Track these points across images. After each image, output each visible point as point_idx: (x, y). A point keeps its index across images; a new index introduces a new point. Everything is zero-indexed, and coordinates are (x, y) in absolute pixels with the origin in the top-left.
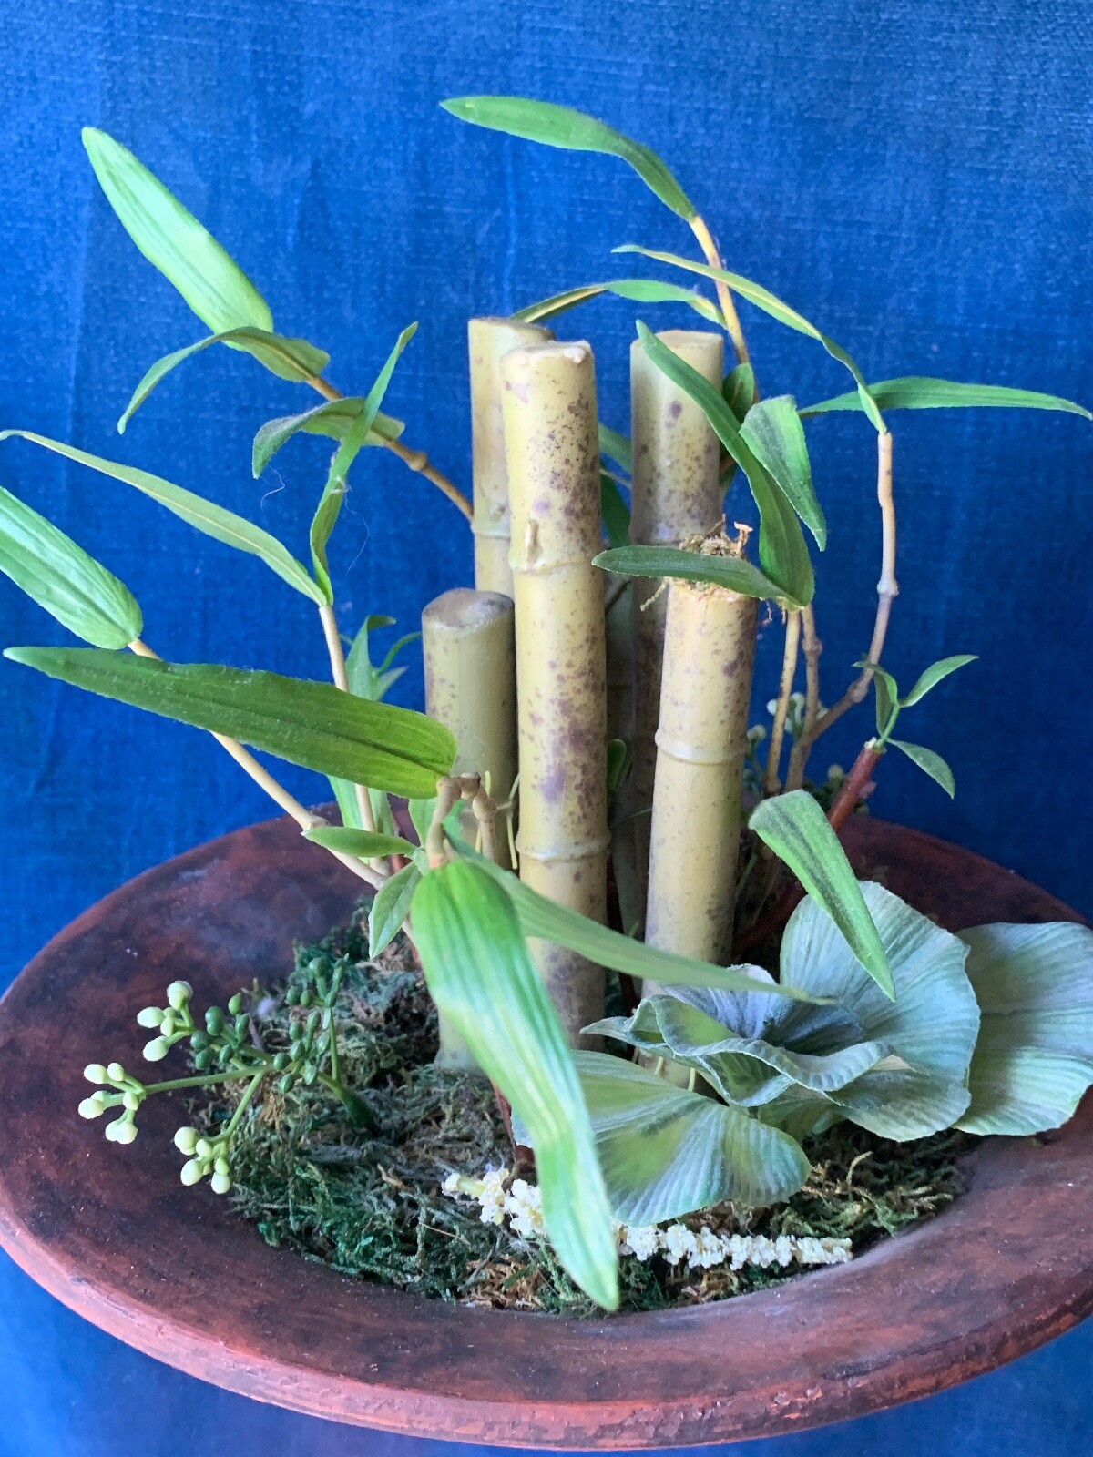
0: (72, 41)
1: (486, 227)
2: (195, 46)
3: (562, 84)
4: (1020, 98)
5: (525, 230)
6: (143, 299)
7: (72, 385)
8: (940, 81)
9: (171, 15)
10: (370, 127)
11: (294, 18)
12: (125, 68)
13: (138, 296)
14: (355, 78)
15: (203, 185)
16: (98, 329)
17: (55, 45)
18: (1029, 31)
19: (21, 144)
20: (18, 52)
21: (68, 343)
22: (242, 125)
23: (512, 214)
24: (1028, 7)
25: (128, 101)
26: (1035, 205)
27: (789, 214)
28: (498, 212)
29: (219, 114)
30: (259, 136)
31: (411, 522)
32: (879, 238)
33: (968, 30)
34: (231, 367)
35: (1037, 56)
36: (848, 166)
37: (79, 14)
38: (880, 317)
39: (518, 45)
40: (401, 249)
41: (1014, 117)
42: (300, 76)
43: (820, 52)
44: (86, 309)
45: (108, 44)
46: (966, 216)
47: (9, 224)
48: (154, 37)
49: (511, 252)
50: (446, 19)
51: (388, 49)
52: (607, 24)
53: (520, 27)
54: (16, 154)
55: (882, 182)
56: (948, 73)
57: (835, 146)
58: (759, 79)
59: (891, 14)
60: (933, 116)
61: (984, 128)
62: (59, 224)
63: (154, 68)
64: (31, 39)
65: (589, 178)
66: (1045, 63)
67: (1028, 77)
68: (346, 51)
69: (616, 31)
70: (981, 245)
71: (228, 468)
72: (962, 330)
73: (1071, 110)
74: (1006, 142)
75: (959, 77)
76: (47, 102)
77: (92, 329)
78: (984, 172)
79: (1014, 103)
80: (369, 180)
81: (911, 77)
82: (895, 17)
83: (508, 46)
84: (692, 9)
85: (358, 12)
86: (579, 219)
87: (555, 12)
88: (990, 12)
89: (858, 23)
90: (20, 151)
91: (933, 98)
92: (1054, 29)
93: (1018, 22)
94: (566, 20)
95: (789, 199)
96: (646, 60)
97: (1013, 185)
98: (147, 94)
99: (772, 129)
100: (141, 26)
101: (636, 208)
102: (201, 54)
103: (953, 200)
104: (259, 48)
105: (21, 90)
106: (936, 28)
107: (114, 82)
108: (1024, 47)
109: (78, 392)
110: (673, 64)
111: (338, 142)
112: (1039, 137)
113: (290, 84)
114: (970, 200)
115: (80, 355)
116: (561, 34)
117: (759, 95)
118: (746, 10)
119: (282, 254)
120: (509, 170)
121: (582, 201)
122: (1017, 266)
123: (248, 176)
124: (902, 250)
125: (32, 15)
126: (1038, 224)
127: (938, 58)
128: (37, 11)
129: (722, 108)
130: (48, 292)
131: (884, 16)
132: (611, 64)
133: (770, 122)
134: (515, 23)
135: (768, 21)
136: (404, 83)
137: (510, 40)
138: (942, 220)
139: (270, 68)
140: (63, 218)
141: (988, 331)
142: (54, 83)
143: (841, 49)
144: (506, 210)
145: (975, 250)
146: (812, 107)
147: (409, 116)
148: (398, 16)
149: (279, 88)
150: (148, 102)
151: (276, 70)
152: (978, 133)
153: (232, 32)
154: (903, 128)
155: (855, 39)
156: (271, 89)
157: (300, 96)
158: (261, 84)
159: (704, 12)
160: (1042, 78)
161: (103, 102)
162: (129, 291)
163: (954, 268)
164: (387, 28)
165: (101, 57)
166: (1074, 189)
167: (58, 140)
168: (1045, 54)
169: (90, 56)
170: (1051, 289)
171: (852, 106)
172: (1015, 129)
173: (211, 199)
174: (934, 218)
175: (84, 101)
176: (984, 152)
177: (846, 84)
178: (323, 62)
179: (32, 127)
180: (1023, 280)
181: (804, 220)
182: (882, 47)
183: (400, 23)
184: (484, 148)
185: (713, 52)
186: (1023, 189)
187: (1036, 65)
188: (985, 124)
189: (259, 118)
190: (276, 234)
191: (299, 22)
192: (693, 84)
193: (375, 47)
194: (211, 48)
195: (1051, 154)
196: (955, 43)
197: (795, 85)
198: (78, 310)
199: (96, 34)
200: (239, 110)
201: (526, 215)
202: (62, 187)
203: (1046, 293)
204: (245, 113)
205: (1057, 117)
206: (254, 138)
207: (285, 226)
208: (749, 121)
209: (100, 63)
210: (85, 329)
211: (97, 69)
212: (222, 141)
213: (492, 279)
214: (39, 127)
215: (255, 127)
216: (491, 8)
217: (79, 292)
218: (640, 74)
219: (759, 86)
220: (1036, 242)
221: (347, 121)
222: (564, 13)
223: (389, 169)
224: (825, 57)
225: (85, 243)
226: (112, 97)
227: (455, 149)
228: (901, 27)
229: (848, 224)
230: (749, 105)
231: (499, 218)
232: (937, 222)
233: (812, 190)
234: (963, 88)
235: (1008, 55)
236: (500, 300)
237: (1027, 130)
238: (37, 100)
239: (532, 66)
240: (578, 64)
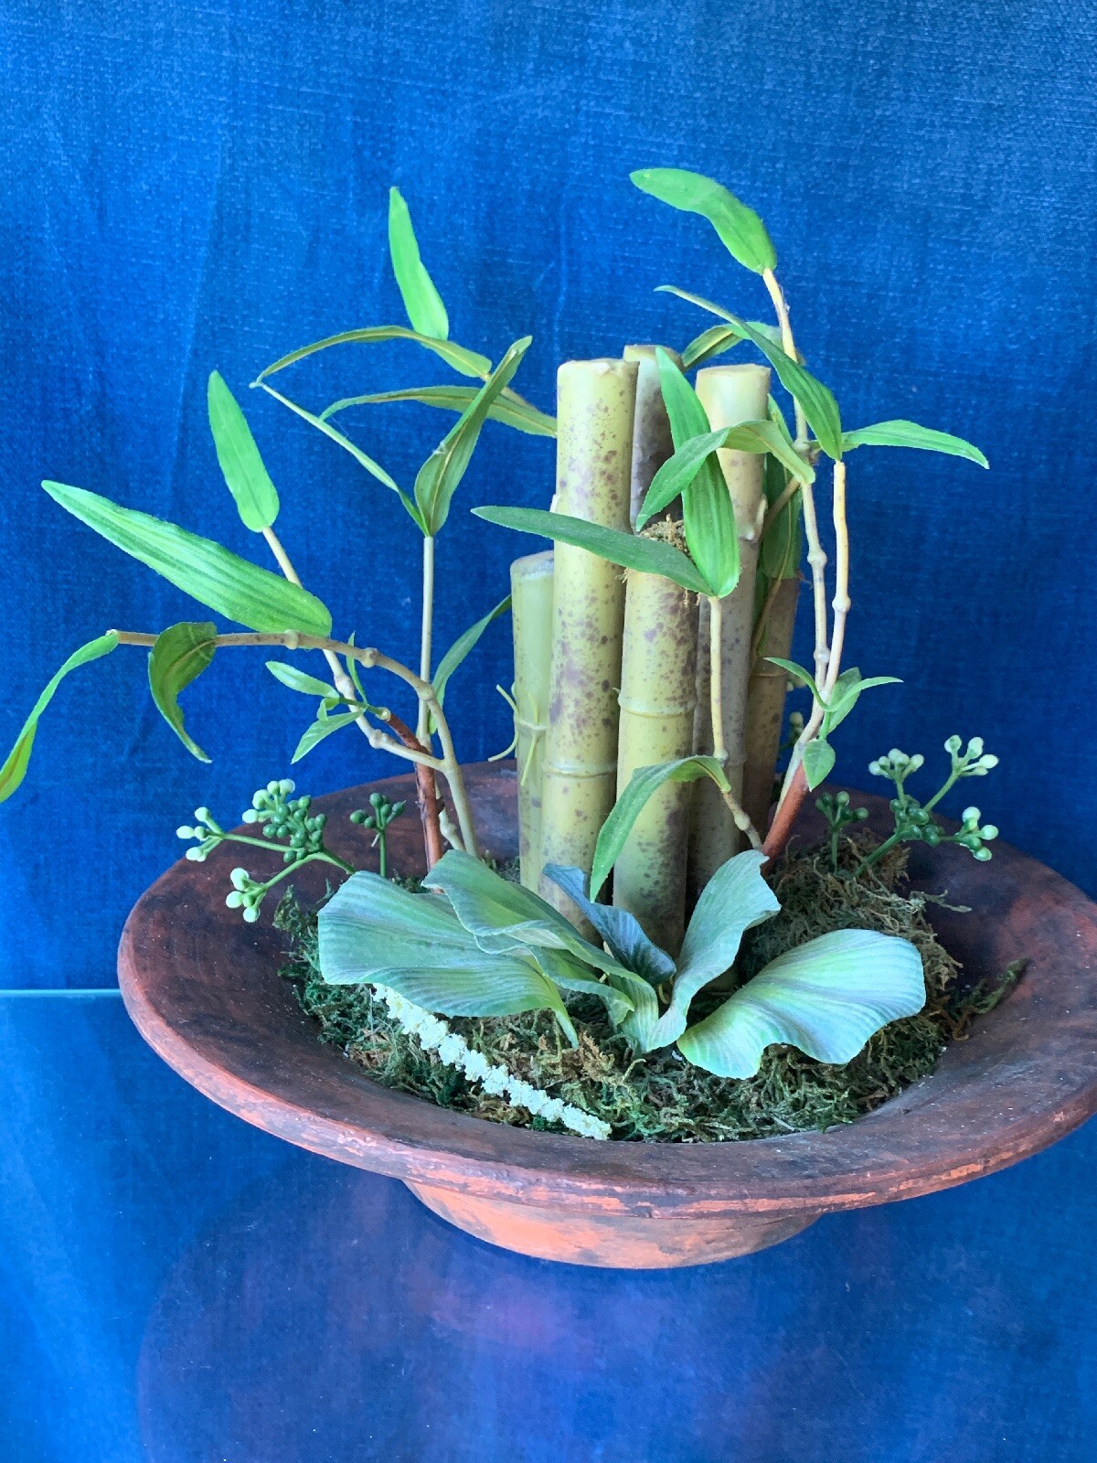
0: (200, 108)
1: (542, 276)
2: (305, 115)
3: (611, 159)
4: (988, 183)
5: (574, 280)
6: (246, 329)
7: (180, 401)
8: (923, 167)
9: (286, 89)
10: (449, 189)
11: (389, 95)
12: (243, 130)
13: (242, 326)
14: (438, 148)
15: (304, 234)
16: (207, 352)
17: (186, 111)
18: (996, 128)
19: (150, 192)
20: (153, 115)
21: (180, 364)
22: (341, 184)
23: (564, 266)
24: (995, 110)
25: (246, 159)
26: (1000, 272)
27: (795, 274)
28: (551, 266)
29: (322, 173)
30: (355, 194)
31: (465, 528)
32: (870, 297)
33: (947, 126)
34: (319, 389)
35: (1002, 150)
36: (845, 235)
37: (208, 86)
38: (868, 362)
39: (575, 125)
40: (470, 294)
41: (984, 198)
42: (393, 144)
43: (825, 140)
44: (197, 336)
45: (231, 111)
46: (942, 279)
47: (134, 260)
48: (270, 106)
49: (562, 298)
50: (516, 101)
51: (467, 125)
52: (650, 111)
53: (578, 110)
54: (145, 201)
55: (873, 249)
56: (930, 161)
57: (835, 218)
58: (774, 161)
59: (884, 110)
60: (917, 196)
61: (958, 207)
62: (178, 261)
63: (269, 133)
64: (166, 105)
65: (630, 238)
66: (1009, 155)
67: (995, 166)
68: (432, 125)
69: (656, 116)
70: (954, 304)
71: (311, 477)
72: (936, 375)
73: (1029, 195)
74: (977, 219)
75: (939, 164)
76: (174, 158)
77: (201, 353)
78: (958, 244)
79: (983, 187)
80: (445, 234)
81: (899, 163)
82: (887, 113)
83: (567, 126)
84: (720, 101)
85: (443, 93)
86: (620, 273)
87: (607, 99)
88: (964, 112)
89: (856, 117)
90: (149, 198)
91: (917, 181)
92: (1016, 128)
93: (987, 121)
94: (616, 106)
95: (796, 261)
96: (682, 142)
97: (982, 255)
98: (262, 154)
99: (783, 202)
100: (260, 98)
101: (668, 265)
102: (310, 123)
103: (931, 266)
104: (358, 120)
105: (154, 147)
106: (920, 124)
107: (234, 142)
108: (992, 141)
109: (185, 408)
110: (703, 146)
111: (421, 200)
112: (1003, 216)
113: (383, 150)
114: (947, 266)
115: (189, 376)
116: (612, 118)
117: (773, 173)
118: (766, 103)
119: (368, 294)
120: (563, 229)
121: (624, 258)
122: (984, 322)
123: (344, 226)
124: (889, 306)
125: (168, 85)
126: (1001, 288)
127: (922, 148)
128: (172, 81)
129: (743, 183)
130: (163, 321)
131: (879, 112)
132: (652, 143)
133: (783, 196)
134: (573, 107)
135: (783, 113)
136: (479, 153)
137: (568, 121)
138: (923, 281)
139: (368, 135)
140: (182, 256)
141: (959, 377)
142: (182, 141)
143: (843, 138)
144: (559, 262)
145: (949, 308)
146: (816, 186)
147: (482, 181)
148: (477, 97)
149: (374, 154)
150: (262, 161)
151: (372, 138)
152: (954, 211)
153: (337, 105)
154: (892, 205)
155: (854, 130)
156: (367, 154)
157: (391, 161)
158: (359, 150)
159: (730, 104)
160: (1006, 167)
161: (223, 159)
162: (235, 322)
163: (932, 323)
164: (467, 107)
165: (224, 122)
166: (1032, 259)
167: (182, 190)
168: (1010, 147)
169: (216, 120)
170: (1011, 342)
171: (851, 185)
172: (984, 207)
173: (311, 244)
174: (915, 281)
175: (207, 158)
176: (958, 226)
177: (844, 167)
178: (412, 133)
179: (160, 178)
180: (987, 334)
181: (807, 279)
182: (877, 138)
183: (479, 103)
184: (542, 210)
185: (738, 137)
186: (989, 259)
187: (1001, 156)
188: (958, 204)
189: (356, 178)
190: (365, 276)
191: (393, 100)
192: (720, 163)
193: (457, 122)
194: (318, 118)
195: (1012, 230)
196: (936, 137)
197: (804, 167)
198: (189, 336)
199: (221, 103)
200: (339, 170)
201: (576, 268)
202: (183, 229)
203: (1008, 345)
204: (344, 173)
205: (1018, 200)
206: (351, 195)
207: (373, 270)
208: (765, 195)
209: (223, 127)
210: (195, 353)
211: (220, 132)
212: (323, 196)
213: (544, 321)
214: (166, 178)
215: (352, 185)
216: (554, 94)
217: (192, 319)
218: (675, 153)
219: (774, 167)
220: (1000, 302)
221: (428, 184)
222: (614, 101)
223: (462, 225)
224: (829, 144)
225: (200, 279)
226: (231, 156)
227: (519, 209)
228: (893, 121)
229: (844, 284)
230: (764, 183)
231: (552, 270)
232: (918, 284)
233: (815, 254)
234: (941, 174)
235: (978, 148)
236: (551, 339)
237: (993, 210)
238: (168, 156)
239: (586, 143)
240: (624, 144)
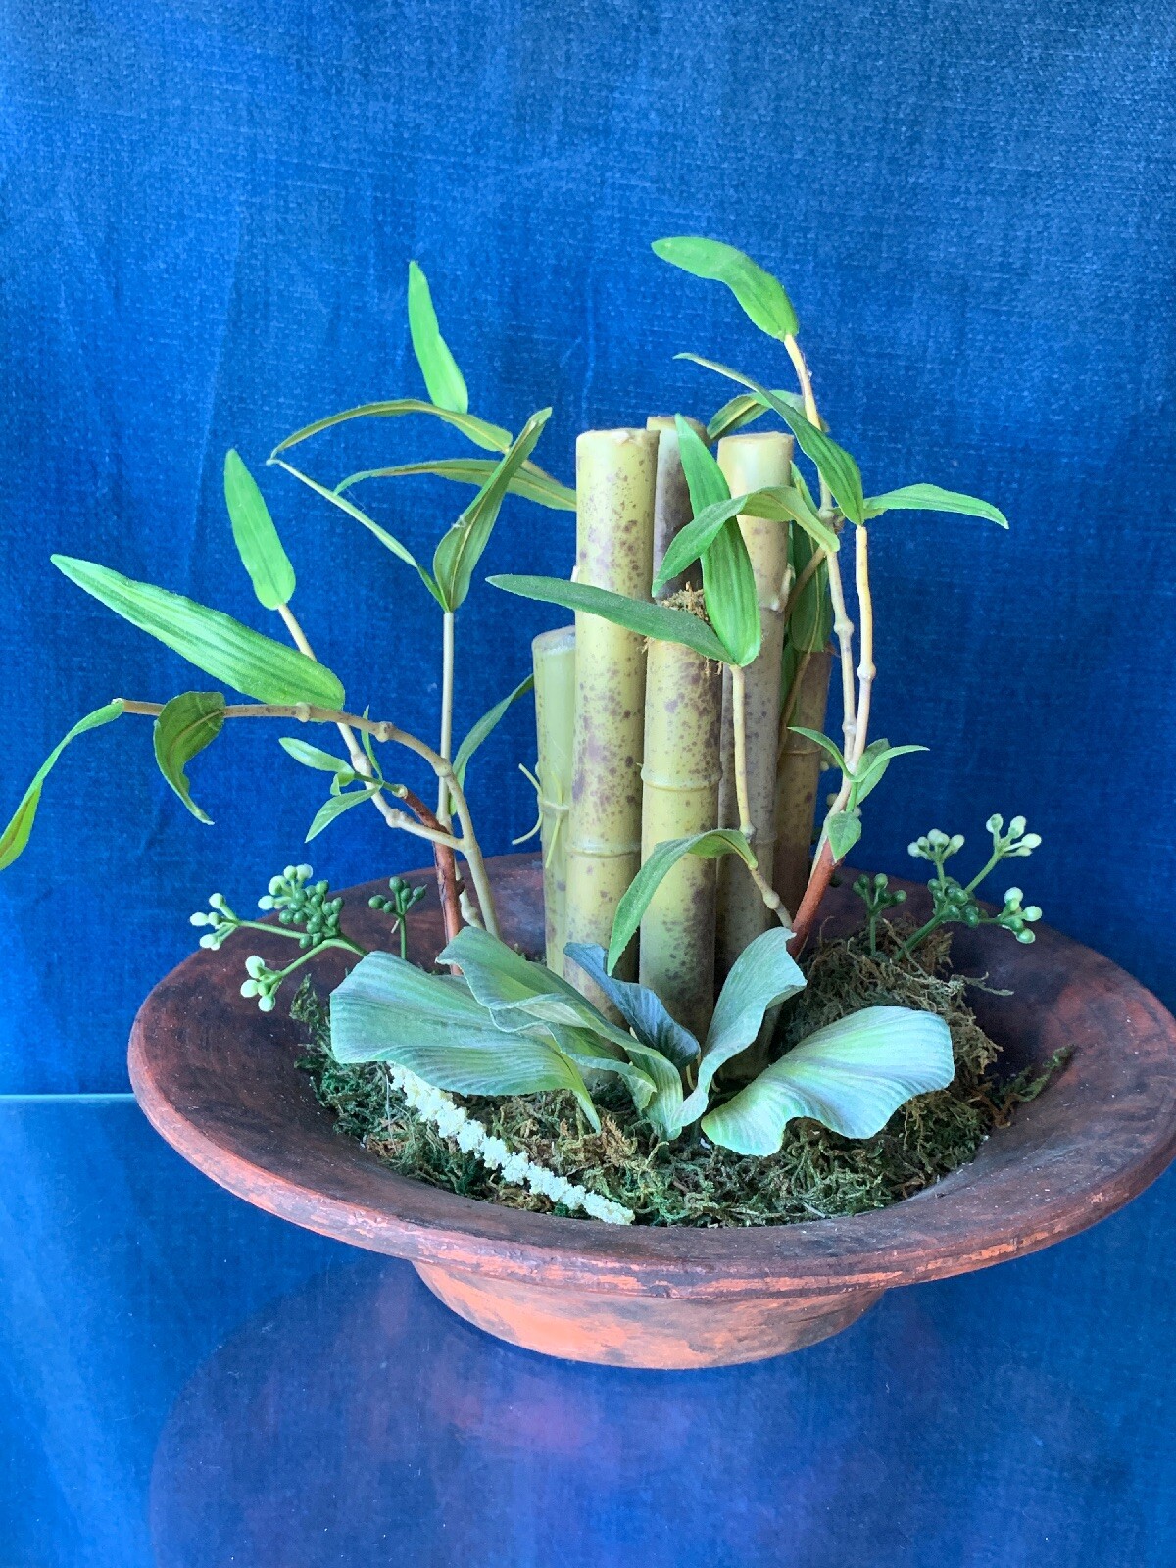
0: (218, 184)
1: (569, 353)
2: (325, 191)
3: (638, 232)
4: (1027, 251)
5: (602, 355)
6: (266, 408)
7: (198, 483)
8: (959, 235)
9: (306, 165)
10: (472, 264)
11: (410, 169)
12: (262, 208)
13: (261, 406)
14: (461, 223)
15: (325, 311)
16: (225, 433)
17: (203, 188)
18: (1034, 195)
19: (166, 270)
20: (170, 193)
21: (198, 446)
22: (362, 260)
23: (591, 342)
24: (1033, 176)
25: (264, 236)
26: (1041, 341)
27: (828, 346)
28: (579, 340)
29: (342, 249)
30: (376, 270)
31: (493, 610)
32: (907, 369)
33: (983, 192)
34: (341, 470)
35: (1042, 216)
36: (880, 306)
37: (225, 163)
38: (907, 435)
39: (600, 198)
40: (494, 370)
41: (1023, 267)
42: (414, 219)
43: (858, 211)
44: (215, 417)
45: (249, 187)
46: (982, 350)
47: (151, 339)
48: (289, 183)
49: (589, 374)
50: (540, 175)
51: (490, 198)
52: (677, 182)
53: (603, 182)
54: (162, 279)
55: (910, 319)
56: (966, 229)
57: (869, 289)
58: (806, 231)
59: (918, 178)
60: (953, 265)
61: (997, 275)
62: (196, 340)
63: (287, 209)
64: (182, 182)
65: (659, 312)
66: (1048, 222)
67: (1034, 233)
68: (454, 199)
69: (684, 188)
70: (994, 375)
71: (333, 559)
72: (978, 448)
73: (1070, 261)
74: (1016, 287)
75: (975, 232)
76: (192, 235)
77: (220, 434)
78: (997, 313)
79: (1022, 255)
80: (469, 310)
81: (934, 231)
82: (921, 181)
83: (592, 199)
84: (750, 170)
85: (465, 167)
86: (649, 347)
87: (633, 171)
88: (1000, 179)
89: (890, 186)
90: (165, 276)
91: (953, 249)
92: (1055, 194)
93: (1024, 188)
94: (643, 177)
95: (830, 333)
96: (710, 213)
97: (1022, 324)
98: (280, 231)
99: (816, 274)
100: (279, 174)
101: (698, 338)
102: (329, 198)
103: (970, 336)
104: (379, 195)
105: (170, 225)
106: (955, 191)
107: (253, 220)
108: (1029, 208)
109: (203, 490)
110: (733, 217)
111: (444, 276)
112: (1043, 284)
113: (404, 226)
114: (986, 337)
115: (208, 456)
116: (638, 190)
117: (805, 245)
118: (795, 173)
119: (391, 372)
120: (590, 304)
121: (653, 333)
122: (1026, 393)
123: (365, 303)
124: (927, 378)
125: (185, 162)
126: (1043, 357)
127: (958, 216)
128: (189, 158)
129: (773, 254)
130: (181, 401)
131: (912, 180)
132: (680, 215)
133: (815, 267)
134: (598, 180)
135: (814, 181)
136: (503, 229)
137: (594, 194)
138: (962, 353)
139: (389, 211)
140: (200, 336)
141: (1001, 449)
142: (200, 219)
143: (876, 207)
144: (586, 339)
145: (990, 379)
146: (850, 255)
147: (506, 256)
148: (499, 171)
149: (395, 229)
150: (281, 238)
151: (393, 213)
152: (992, 280)
153: (357, 180)
154: (928, 274)
155: (886, 199)
156: (388, 230)
157: (413, 236)
158: (380, 225)
159: (759, 174)
160: (1045, 234)
161: (242, 236)
162: (254, 402)
163: (972, 395)
164: (490, 181)
165: (242, 198)
166: (1074, 328)
167: (200, 268)
168: (1048, 214)
169: (234, 196)
170: (1054, 412)
171: (884, 255)
172: (1023, 276)
173: (331, 322)
174: (954, 352)
175: (225, 235)
176: (997, 295)
177: (878, 237)
178: (433, 208)
179: (177, 256)
180: (1030, 405)
181: (842, 352)
182: (910, 206)
183: (501, 177)
184: (569, 284)
185: (767, 208)
186: (1030, 327)
187: (1040, 222)
188: (997, 272)
189: (377, 254)
190: (387, 354)
191: (414, 173)
192: (749, 234)
193: (479, 196)
194: (338, 193)
195: (1054, 299)
196: (972, 204)
197: (836, 237)
198: (208, 417)
199: (238, 179)
200: (360, 247)
201: (603, 343)
202: (201, 306)
203: (1051, 416)
204: (365, 249)
205: (1058, 267)
206: (372, 272)
207: (395, 347)
208: (797, 266)
209: (241, 204)
210: (214, 433)
211: (238, 209)
212: (343, 272)
213: (572, 398)
214: (184, 256)
215: (373, 261)
216: (579, 166)
217: (211, 399)
218: (704, 225)
219: (805, 237)
220: (1042, 372)
221: (451, 259)
222: (639, 173)
223: (486, 301)
224: (862, 214)
225: (218, 358)
226: (250, 232)
227: (544, 284)
228: (926, 189)
229: (880, 356)
230: (796, 254)
231: (579, 346)
232: (956, 355)
233: (850, 326)
234: (978, 242)
235: (1016, 215)
236: (578, 416)
237: (1033, 278)
238: (184, 234)
239: (612, 216)
240: (651, 216)
